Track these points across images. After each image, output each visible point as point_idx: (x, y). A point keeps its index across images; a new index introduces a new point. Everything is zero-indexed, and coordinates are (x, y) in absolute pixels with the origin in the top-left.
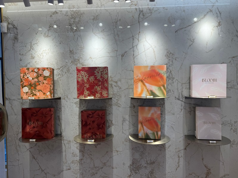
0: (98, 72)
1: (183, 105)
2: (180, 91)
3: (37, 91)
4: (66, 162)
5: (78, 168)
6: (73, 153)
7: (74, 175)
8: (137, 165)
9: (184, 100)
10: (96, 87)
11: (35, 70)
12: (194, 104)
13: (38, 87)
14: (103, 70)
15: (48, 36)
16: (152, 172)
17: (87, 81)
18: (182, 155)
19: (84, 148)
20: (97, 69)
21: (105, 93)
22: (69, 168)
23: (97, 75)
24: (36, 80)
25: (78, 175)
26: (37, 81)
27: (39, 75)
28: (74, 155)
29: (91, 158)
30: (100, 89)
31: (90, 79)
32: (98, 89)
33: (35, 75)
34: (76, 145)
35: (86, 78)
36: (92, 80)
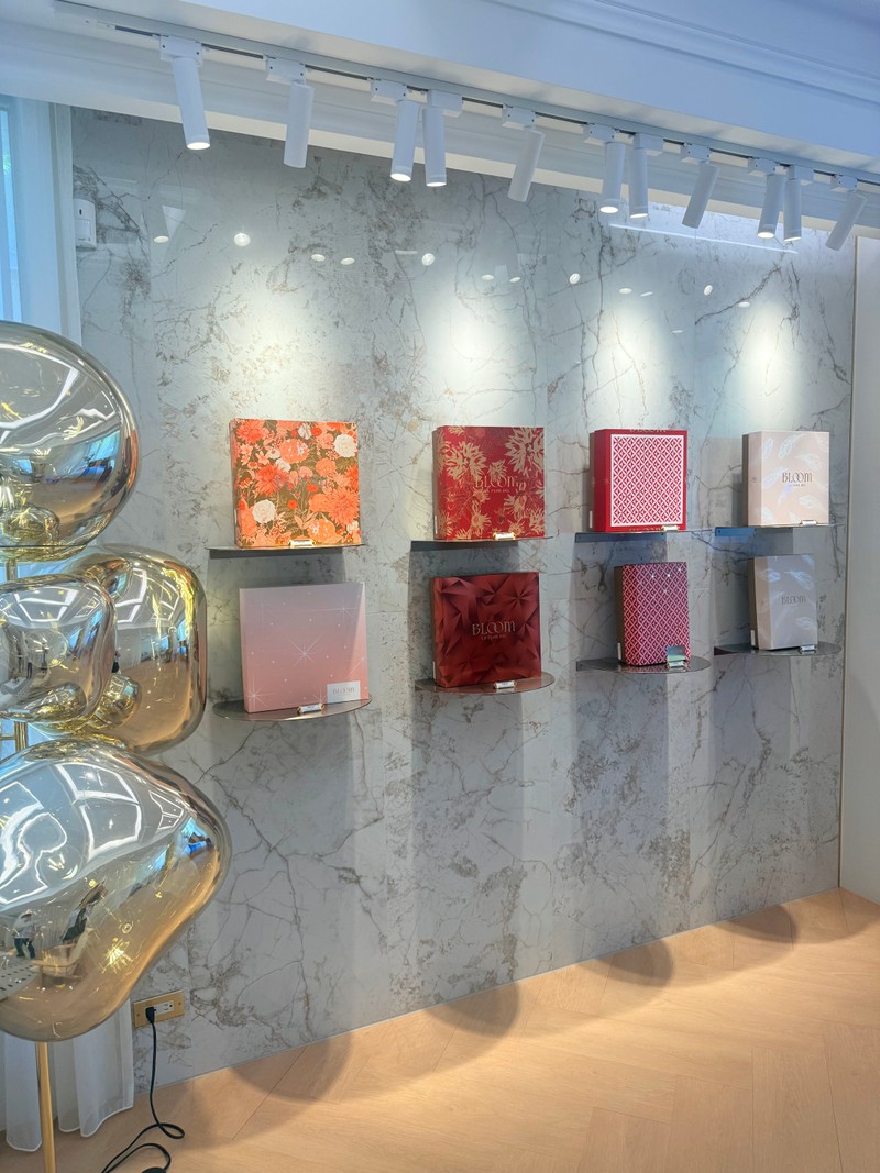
0: (517, 447)
1: (711, 556)
2: (704, 513)
3: (309, 516)
4: (365, 795)
5: (410, 809)
6: (390, 757)
7: (396, 838)
8: (592, 762)
9: (712, 541)
10: (512, 498)
11: (301, 432)
12: (735, 552)
13: (317, 502)
14: (534, 439)
16: (631, 778)
17: (483, 479)
18: (708, 709)
19: (430, 729)
20: (513, 434)
21: (538, 522)
22: (376, 815)
23: (515, 456)
24: (306, 471)
25: (410, 834)
26: (311, 475)
27: (319, 453)
28: (393, 761)
29: (454, 764)
30: (523, 508)
31: (492, 471)
32: (517, 505)
33: (302, 449)
34: (399, 725)
35: (478, 468)
36: (497, 473)
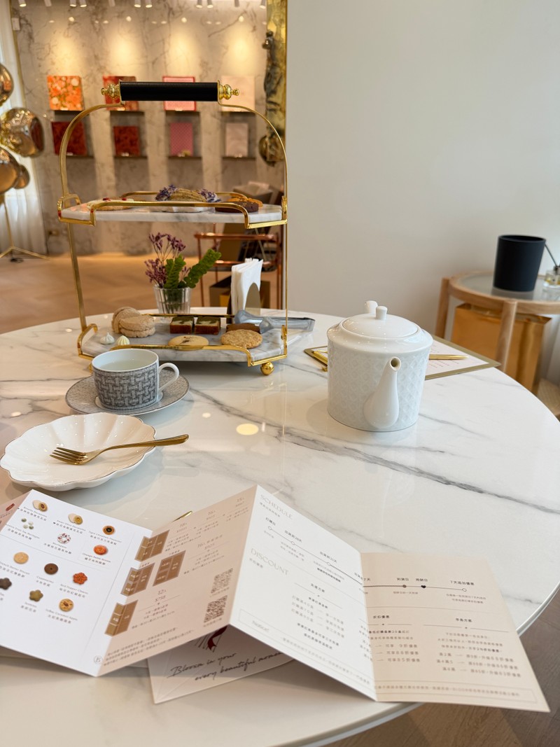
3: (66, 101)
11: (63, 79)
13: (68, 98)
15: (68, 36)
26: (66, 91)
27: (68, 85)
33: (63, 84)
